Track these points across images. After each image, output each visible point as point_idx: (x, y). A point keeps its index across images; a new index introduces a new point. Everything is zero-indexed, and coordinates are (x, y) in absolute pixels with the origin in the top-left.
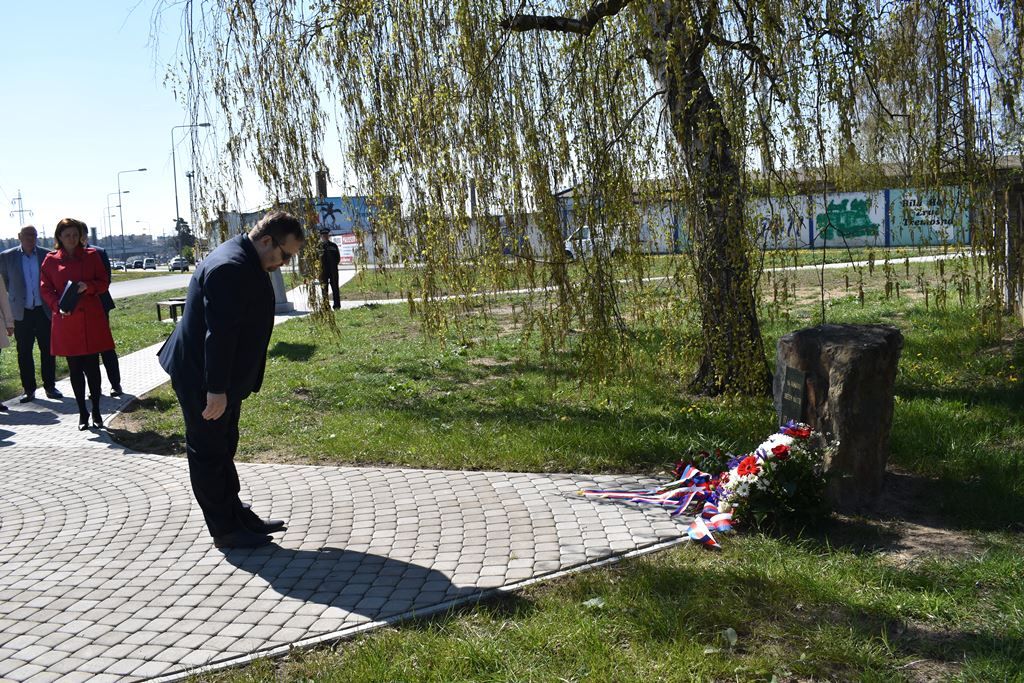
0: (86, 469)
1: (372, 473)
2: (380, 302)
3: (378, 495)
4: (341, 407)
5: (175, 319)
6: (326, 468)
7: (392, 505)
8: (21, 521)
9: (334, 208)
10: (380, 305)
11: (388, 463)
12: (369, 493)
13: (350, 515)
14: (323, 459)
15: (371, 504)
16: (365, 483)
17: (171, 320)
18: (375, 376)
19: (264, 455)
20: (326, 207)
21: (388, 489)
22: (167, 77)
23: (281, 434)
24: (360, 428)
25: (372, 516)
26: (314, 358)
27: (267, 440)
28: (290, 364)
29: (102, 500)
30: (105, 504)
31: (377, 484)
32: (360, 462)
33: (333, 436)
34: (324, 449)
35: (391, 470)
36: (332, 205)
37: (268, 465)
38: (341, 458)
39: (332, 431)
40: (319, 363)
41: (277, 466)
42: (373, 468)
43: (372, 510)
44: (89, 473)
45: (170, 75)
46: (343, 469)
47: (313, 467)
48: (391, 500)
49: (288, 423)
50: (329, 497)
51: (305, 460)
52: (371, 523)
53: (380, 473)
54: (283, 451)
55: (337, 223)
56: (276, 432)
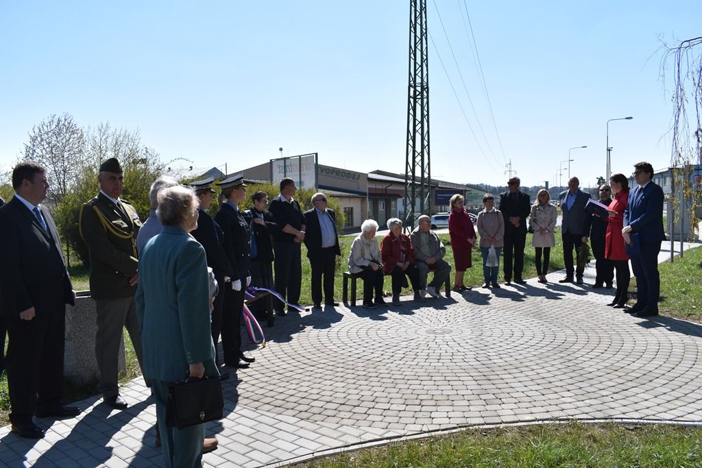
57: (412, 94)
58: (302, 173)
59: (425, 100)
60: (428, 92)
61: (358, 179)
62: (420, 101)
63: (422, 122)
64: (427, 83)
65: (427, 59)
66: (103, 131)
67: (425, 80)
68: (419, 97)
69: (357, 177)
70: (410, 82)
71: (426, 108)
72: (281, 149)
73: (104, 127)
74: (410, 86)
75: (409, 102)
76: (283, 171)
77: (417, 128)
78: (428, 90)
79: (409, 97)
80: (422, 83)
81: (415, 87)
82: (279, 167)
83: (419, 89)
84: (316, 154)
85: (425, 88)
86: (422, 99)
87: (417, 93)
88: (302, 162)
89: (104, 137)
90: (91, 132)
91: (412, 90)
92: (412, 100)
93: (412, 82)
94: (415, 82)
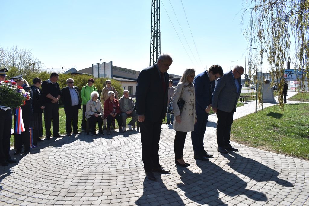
0: (210, 141)
1: (297, 160)
2: (305, 102)
3: (299, 169)
4: (288, 136)
5: (241, 102)
6: (281, 155)
7: (303, 174)
8: (191, 152)
9: (292, 73)
10: (305, 104)
11: (303, 158)
12: (295, 168)
13: (288, 174)
14: (281, 152)
15: (296, 172)
16: (294, 163)
17: (240, 102)
18: (301, 127)
19: (261, 147)
20: (289, 72)
21: (302, 168)
22: (244, 33)
23: (267, 141)
24: (295, 144)
25: (296, 177)
26: (281, 118)
27: (263, 142)
28: (273, 119)
29: (212, 151)
30: (213, 152)
31: (299, 165)
32: (293, 156)
33: (285, 145)
34: (281, 149)
35: (304, 161)
36: (291, 72)
37: (262, 150)
38: (287, 153)
39: (284, 143)
40: (283, 120)
41: (265, 151)
42: (297, 159)
43: (296, 174)
44: (211, 142)
45: (245, 32)
46: (287, 157)
47: (276, 154)
48: (303, 172)
49: (270, 138)
50: (281, 166)
51: (274, 151)
52: (295, 179)
53: (300, 161)
54: (268, 147)
55: (293, 77)
56: (266, 140)
57: (153, 35)
58: (106, 70)
59: (158, 38)
60: (160, 34)
61: (135, 74)
62: (156, 38)
63: (157, 48)
64: (160, 30)
65: (160, 19)
66: (14, 50)
67: (159, 28)
68: (156, 36)
69: (135, 73)
70: (151, 29)
71: (159, 41)
72: (101, 60)
73: (15, 48)
74: (152, 31)
75: (151, 38)
76: (98, 69)
77: (155, 50)
78: (160, 33)
79: (151, 36)
80: (157, 30)
81: (154, 31)
82: (96, 68)
83: (156, 32)
84: (112, 62)
85: (159, 32)
86: (157, 37)
87: (155, 34)
88: (106, 65)
89: (15, 53)
90: (9, 50)
91: (153, 33)
92: (153, 38)
93: (153, 29)
94: (154, 29)
